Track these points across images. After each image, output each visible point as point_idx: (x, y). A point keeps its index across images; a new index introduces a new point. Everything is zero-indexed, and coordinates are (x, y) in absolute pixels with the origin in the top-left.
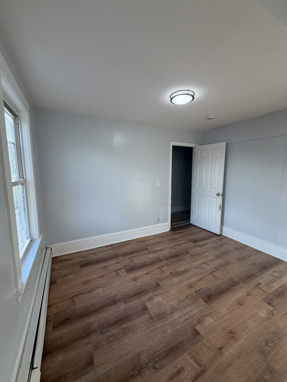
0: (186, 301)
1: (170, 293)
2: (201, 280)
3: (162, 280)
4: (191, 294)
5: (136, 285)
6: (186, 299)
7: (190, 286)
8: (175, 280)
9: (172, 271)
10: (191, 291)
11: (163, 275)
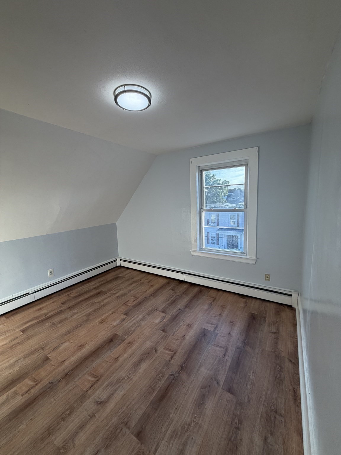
0: (134, 328)
1: (150, 328)
2: (117, 359)
3: (162, 337)
4: (130, 335)
5: (183, 322)
6: (134, 329)
7: (130, 344)
8: (148, 344)
9: (156, 355)
10: (130, 339)
11: (165, 343)
